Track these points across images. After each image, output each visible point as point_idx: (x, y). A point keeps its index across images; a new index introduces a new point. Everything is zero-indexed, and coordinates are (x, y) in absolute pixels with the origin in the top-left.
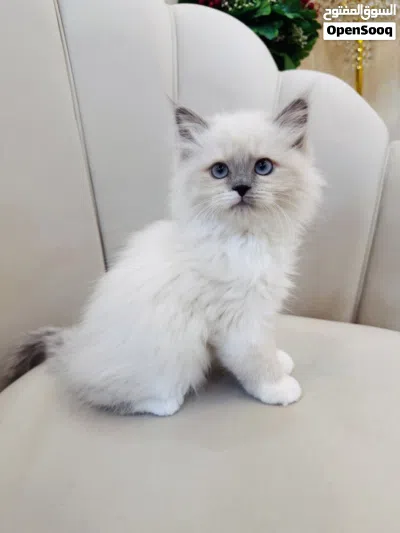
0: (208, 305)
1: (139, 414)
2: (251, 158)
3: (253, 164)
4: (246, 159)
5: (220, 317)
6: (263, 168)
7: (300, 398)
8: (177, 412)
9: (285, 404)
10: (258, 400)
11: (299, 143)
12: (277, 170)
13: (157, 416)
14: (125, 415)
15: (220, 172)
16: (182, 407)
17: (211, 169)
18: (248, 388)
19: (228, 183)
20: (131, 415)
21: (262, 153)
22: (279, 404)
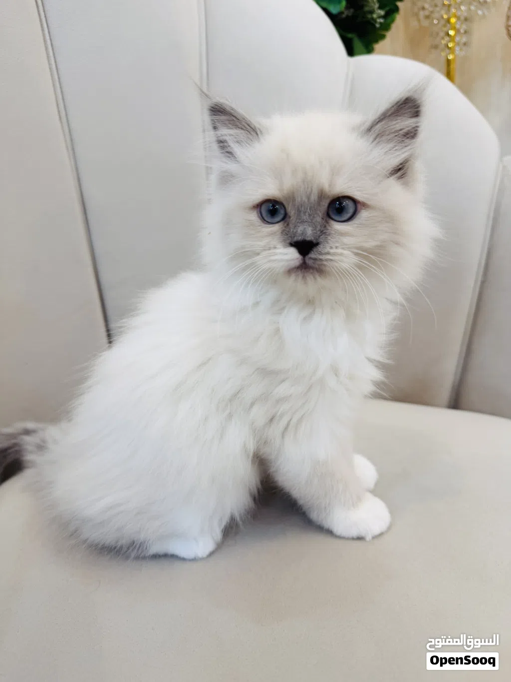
0: (252, 404)
1: (156, 557)
2: (322, 195)
3: (325, 204)
4: (314, 197)
5: (272, 420)
6: (340, 210)
7: (389, 528)
8: (211, 554)
9: (369, 538)
10: (329, 532)
11: (400, 171)
12: (364, 214)
13: (184, 559)
14: (137, 558)
15: (273, 212)
16: (219, 547)
17: (259, 206)
18: (314, 516)
19: (284, 232)
20: (144, 558)
21: (341, 187)
22: (360, 538)
